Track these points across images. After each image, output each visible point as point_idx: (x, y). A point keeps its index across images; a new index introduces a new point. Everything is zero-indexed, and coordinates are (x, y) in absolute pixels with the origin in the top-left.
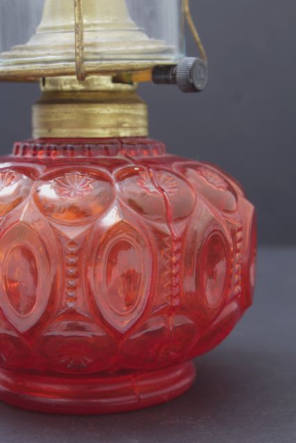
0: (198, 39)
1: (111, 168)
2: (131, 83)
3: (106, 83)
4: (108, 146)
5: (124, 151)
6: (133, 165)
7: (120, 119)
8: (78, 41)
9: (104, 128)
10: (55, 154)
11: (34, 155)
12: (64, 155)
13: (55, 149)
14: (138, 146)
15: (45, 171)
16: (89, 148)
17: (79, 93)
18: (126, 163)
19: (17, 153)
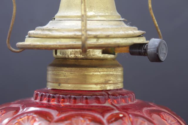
0: (157, 25)
1: (103, 115)
2: (114, 54)
3: (98, 53)
4: (99, 97)
5: (110, 101)
6: (117, 112)
7: (107, 78)
8: (84, 26)
9: (96, 84)
10: (63, 102)
11: (49, 101)
12: (70, 102)
13: (63, 98)
14: (119, 97)
15: (57, 116)
16: (86, 99)
17: (80, 60)
18: (113, 109)
19: (36, 99)
